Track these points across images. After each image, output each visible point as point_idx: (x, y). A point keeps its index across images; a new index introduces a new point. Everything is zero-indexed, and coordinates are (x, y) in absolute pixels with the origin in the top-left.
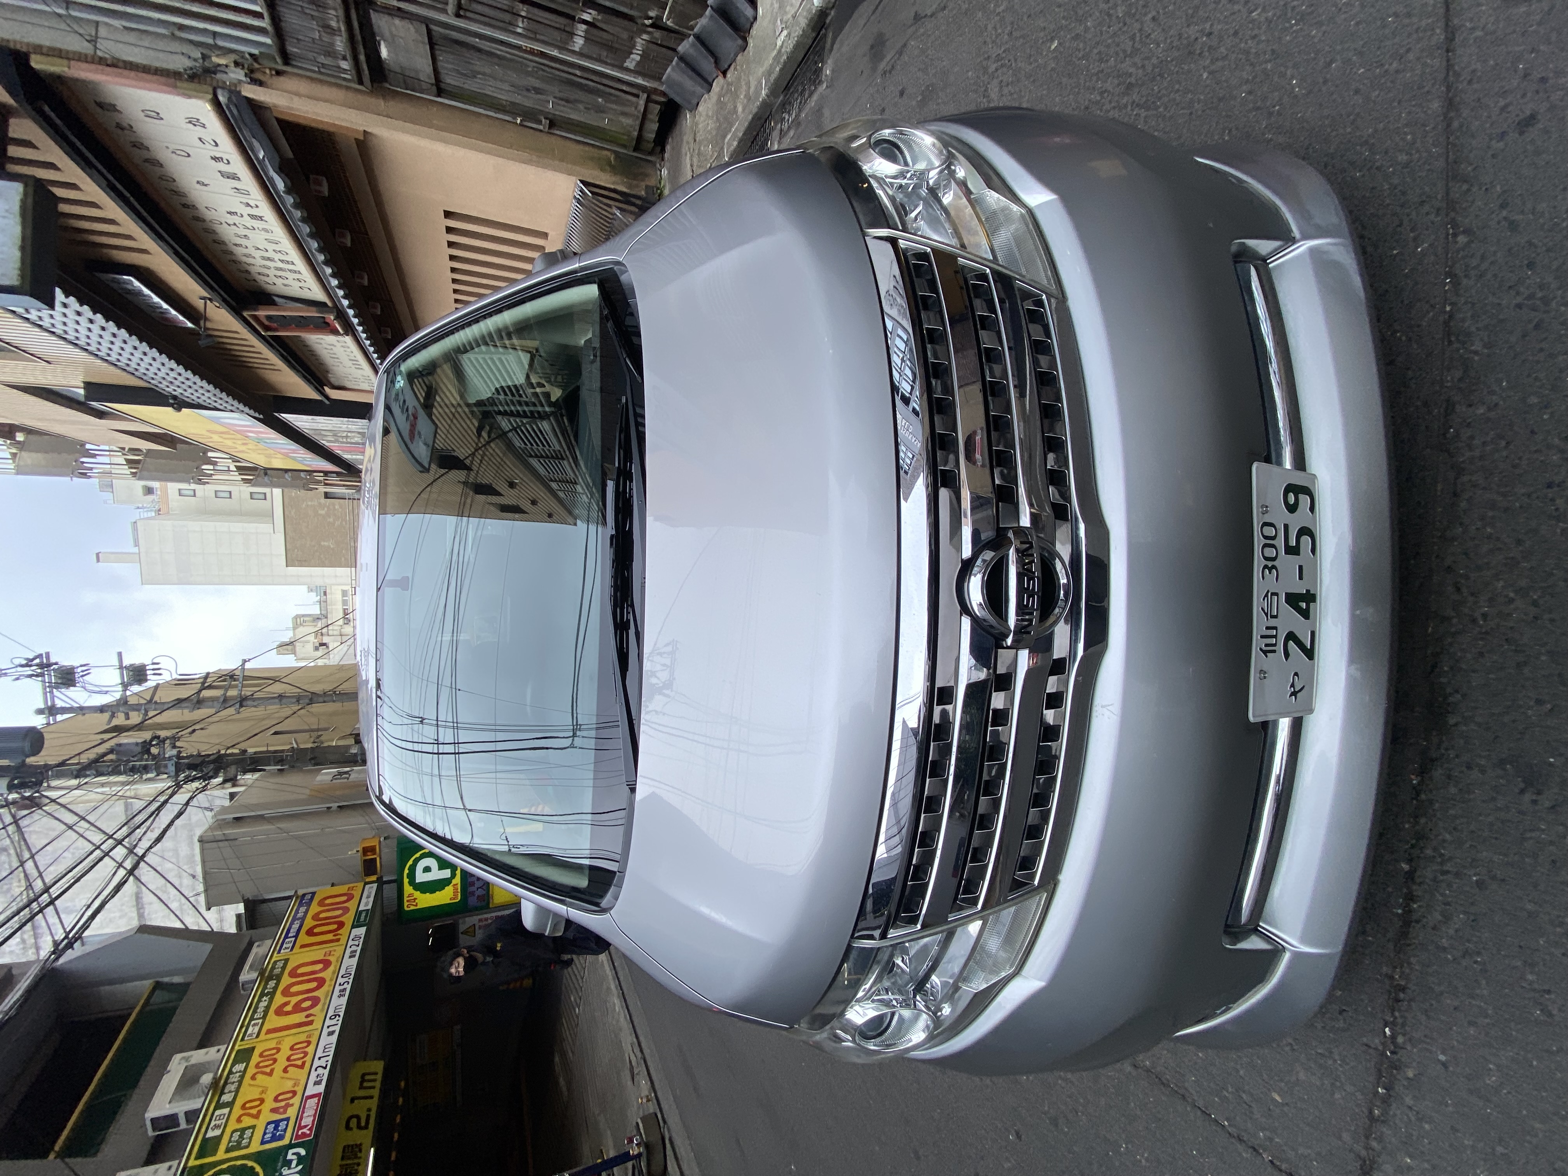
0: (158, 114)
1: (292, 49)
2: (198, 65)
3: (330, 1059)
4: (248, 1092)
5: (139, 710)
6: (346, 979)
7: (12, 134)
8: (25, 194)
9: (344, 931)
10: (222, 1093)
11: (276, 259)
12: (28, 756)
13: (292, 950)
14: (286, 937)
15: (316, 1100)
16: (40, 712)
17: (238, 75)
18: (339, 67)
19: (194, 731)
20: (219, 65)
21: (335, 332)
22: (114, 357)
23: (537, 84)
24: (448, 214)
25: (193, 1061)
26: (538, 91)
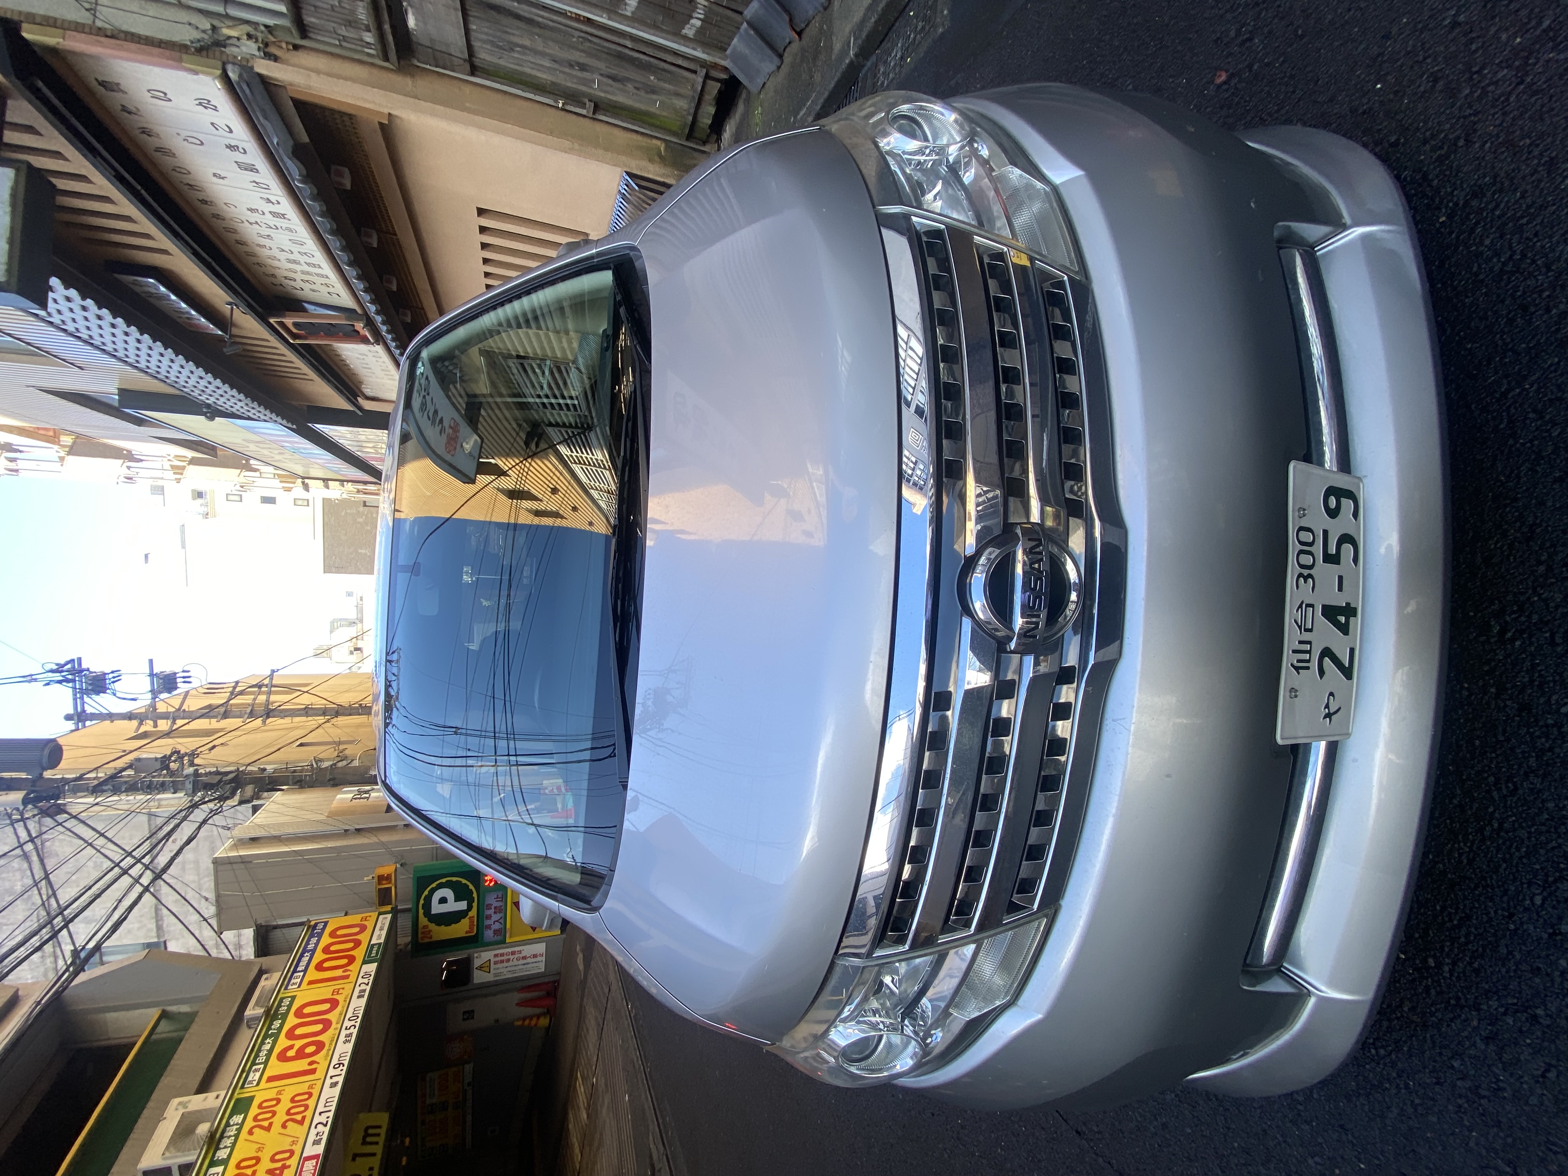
0: (165, 94)
1: (310, 19)
2: (206, 37)
3: (331, 1114)
4: (243, 1150)
5: (167, 718)
6: (353, 1023)
7: (10, 117)
8: (16, 181)
9: (354, 967)
10: (217, 1148)
11: (302, 262)
12: (46, 769)
13: (299, 986)
14: (295, 971)
15: (314, 1161)
16: (68, 718)
17: (250, 48)
18: (362, 40)
19: (214, 747)
20: (229, 38)
21: (365, 341)
22: (143, 365)
23: (582, 58)
24: (481, 212)
25: (192, 1107)
26: (583, 67)
